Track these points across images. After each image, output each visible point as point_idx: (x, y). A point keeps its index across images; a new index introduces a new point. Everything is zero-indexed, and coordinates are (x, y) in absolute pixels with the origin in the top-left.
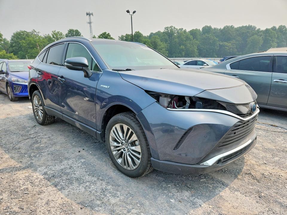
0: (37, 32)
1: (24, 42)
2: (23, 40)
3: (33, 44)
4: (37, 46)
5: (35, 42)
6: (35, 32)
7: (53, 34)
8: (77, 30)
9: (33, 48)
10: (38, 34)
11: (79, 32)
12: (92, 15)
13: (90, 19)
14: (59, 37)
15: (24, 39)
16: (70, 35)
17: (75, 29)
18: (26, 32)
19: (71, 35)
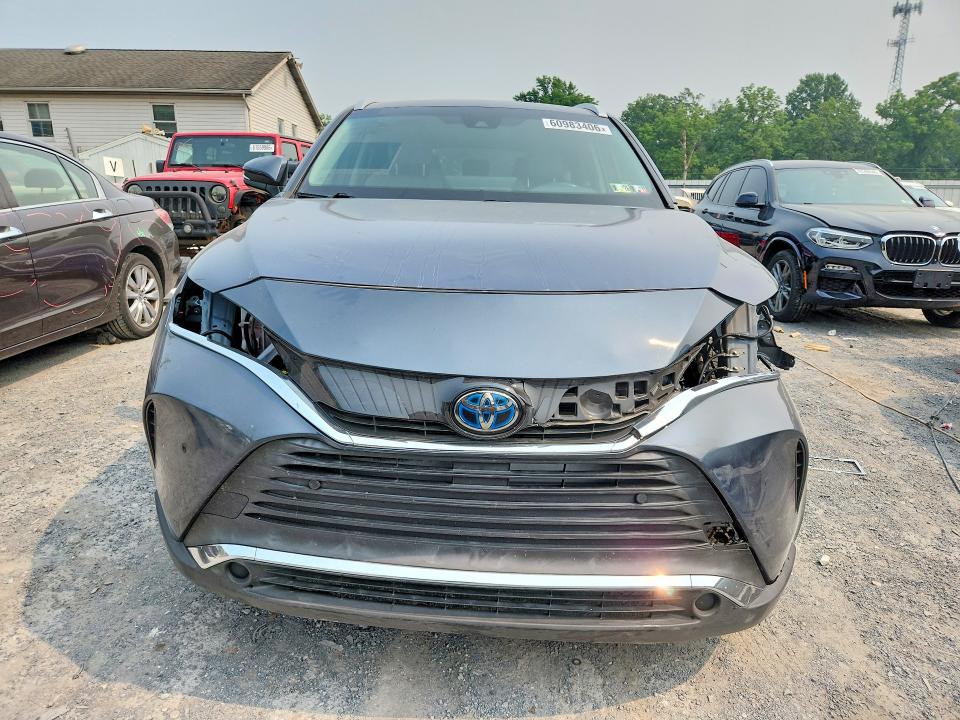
0: (695, 96)
1: (650, 128)
2: (647, 124)
3: (670, 134)
4: (682, 141)
5: (680, 126)
6: (690, 94)
7: (742, 97)
8: (835, 77)
9: (669, 145)
10: (697, 101)
11: (843, 83)
12: (917, 12)
13: (905, 27)
14: (760, 107)
15: (652, 119)
16: (804, 95)
17: (826, 72)
18: (663, 97)
19: (809, 95)
